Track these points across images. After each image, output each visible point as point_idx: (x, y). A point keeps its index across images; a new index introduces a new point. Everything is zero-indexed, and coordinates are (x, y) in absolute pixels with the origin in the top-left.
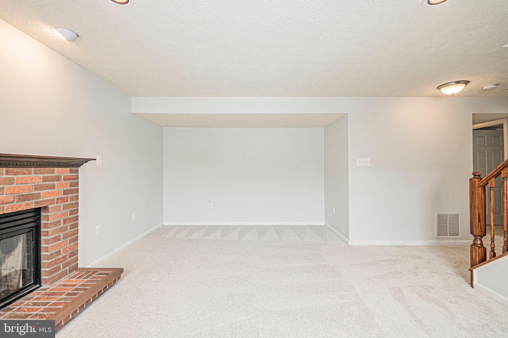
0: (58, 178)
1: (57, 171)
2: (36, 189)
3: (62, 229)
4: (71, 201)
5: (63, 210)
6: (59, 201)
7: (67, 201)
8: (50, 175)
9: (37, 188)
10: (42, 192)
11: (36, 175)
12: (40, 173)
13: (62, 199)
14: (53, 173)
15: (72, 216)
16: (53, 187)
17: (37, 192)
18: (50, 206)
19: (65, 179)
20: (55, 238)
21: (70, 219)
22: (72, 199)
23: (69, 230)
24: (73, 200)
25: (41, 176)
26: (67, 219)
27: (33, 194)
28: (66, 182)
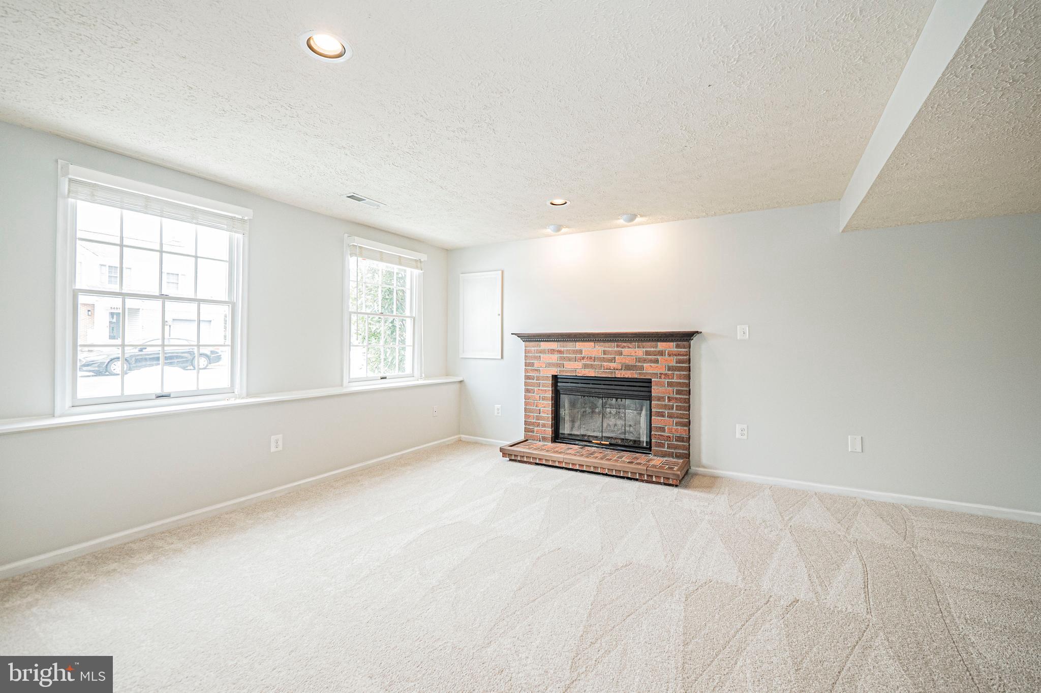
0: (661, 353)
1: (661, 346)
2: (639, 362)
3: (665, 407)
4: (677, 379)
5: (667, 386)
6: (663, 376)
7: (673, 378)
8: (652, 349)
9: (639, 360)
10: (645, 365)
11: (639, 349)
12: (643, 348)
13: (666, 374)
14: (656, 347)
15: (678, 396)
16: (657, 361)
17: (640, 364)
18: (653, 380)
19: (669, 355)
20: (659, 412)
21: (676, 398)
22: (679, 377)
23: (674, 411)
24: (680, 379)
25: (644, 350)
26: (673, 398)
27: (636, 366)
28: (672, 358)
